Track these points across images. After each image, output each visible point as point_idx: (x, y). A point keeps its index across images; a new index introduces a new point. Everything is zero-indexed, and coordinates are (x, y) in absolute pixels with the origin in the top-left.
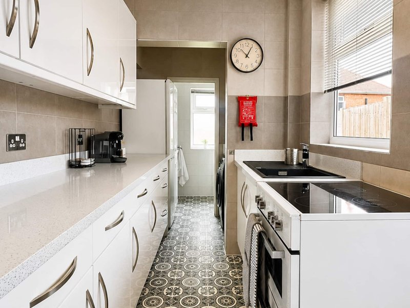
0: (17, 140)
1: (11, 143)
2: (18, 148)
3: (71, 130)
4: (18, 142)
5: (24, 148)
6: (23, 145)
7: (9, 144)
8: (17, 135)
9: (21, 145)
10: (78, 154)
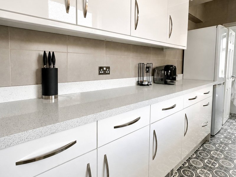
0: (104, 69)
1: (101, 71)
2: (105, 73)
3: (140, 64)
4: (105, 70)
5: (109, 74)
6: (108, 72)
7: (100, 72)
8: (105, 67)
9: (107, 72)
10: (145, 78)
